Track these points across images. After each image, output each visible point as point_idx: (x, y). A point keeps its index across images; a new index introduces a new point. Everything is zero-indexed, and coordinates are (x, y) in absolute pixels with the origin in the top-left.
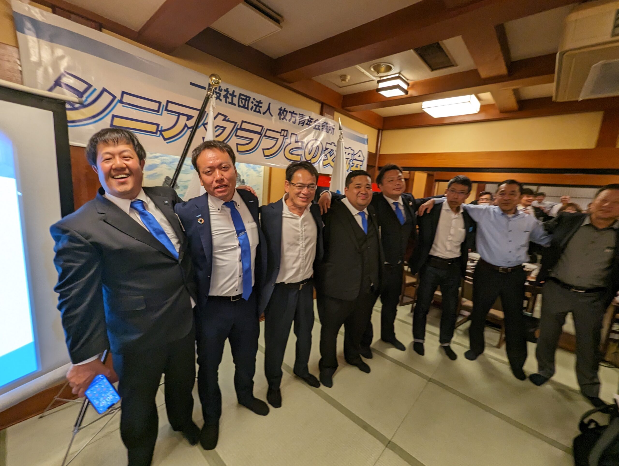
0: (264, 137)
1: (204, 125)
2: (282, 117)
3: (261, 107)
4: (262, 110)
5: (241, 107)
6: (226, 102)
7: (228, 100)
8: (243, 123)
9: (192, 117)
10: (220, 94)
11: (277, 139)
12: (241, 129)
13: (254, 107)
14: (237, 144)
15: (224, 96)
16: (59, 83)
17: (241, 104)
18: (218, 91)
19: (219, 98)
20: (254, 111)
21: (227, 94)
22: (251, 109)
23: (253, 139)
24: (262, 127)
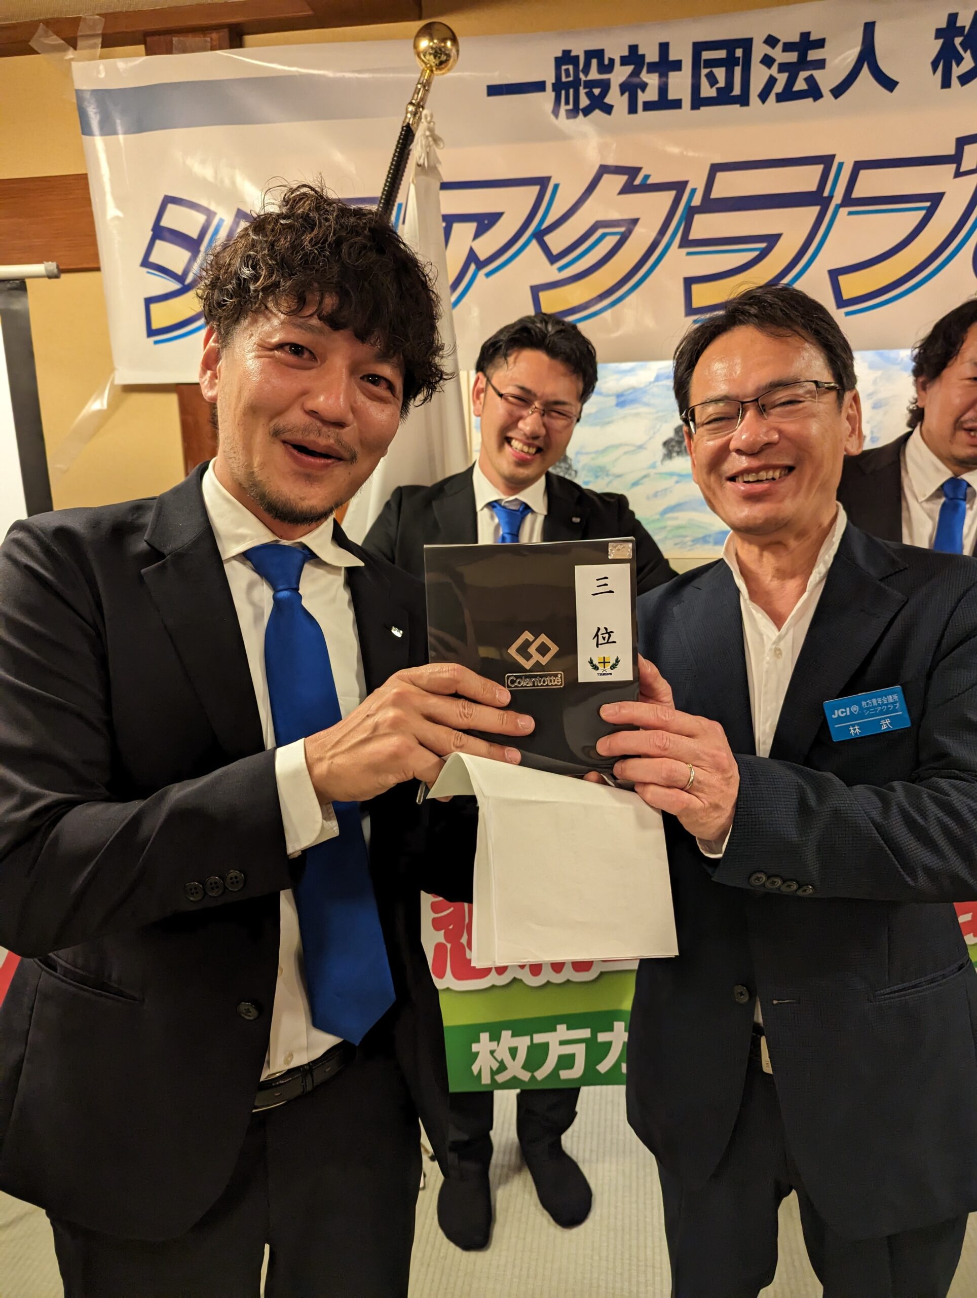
0: (844, 211)
1: (539, 236)
2: (957, 71)
3: (820, 64)
4: (827, 79)
5: (710, 102)
6: (633, 109)
7: (642, 97)
8: (720, 176)
9: (494, 218)
10: (605, 86)
11: (936, 199)
12: (711, 205)
13: (782, 79)
14: (689, 282)
15: (624, 88)
16: (159, 232)
17: (707, 91)
18: (594, 75)
19: (600, 104)
20: (780, 98)
21: (636, 73)
22: (763, 96)
23: (777, 237)
24: (827, 161)
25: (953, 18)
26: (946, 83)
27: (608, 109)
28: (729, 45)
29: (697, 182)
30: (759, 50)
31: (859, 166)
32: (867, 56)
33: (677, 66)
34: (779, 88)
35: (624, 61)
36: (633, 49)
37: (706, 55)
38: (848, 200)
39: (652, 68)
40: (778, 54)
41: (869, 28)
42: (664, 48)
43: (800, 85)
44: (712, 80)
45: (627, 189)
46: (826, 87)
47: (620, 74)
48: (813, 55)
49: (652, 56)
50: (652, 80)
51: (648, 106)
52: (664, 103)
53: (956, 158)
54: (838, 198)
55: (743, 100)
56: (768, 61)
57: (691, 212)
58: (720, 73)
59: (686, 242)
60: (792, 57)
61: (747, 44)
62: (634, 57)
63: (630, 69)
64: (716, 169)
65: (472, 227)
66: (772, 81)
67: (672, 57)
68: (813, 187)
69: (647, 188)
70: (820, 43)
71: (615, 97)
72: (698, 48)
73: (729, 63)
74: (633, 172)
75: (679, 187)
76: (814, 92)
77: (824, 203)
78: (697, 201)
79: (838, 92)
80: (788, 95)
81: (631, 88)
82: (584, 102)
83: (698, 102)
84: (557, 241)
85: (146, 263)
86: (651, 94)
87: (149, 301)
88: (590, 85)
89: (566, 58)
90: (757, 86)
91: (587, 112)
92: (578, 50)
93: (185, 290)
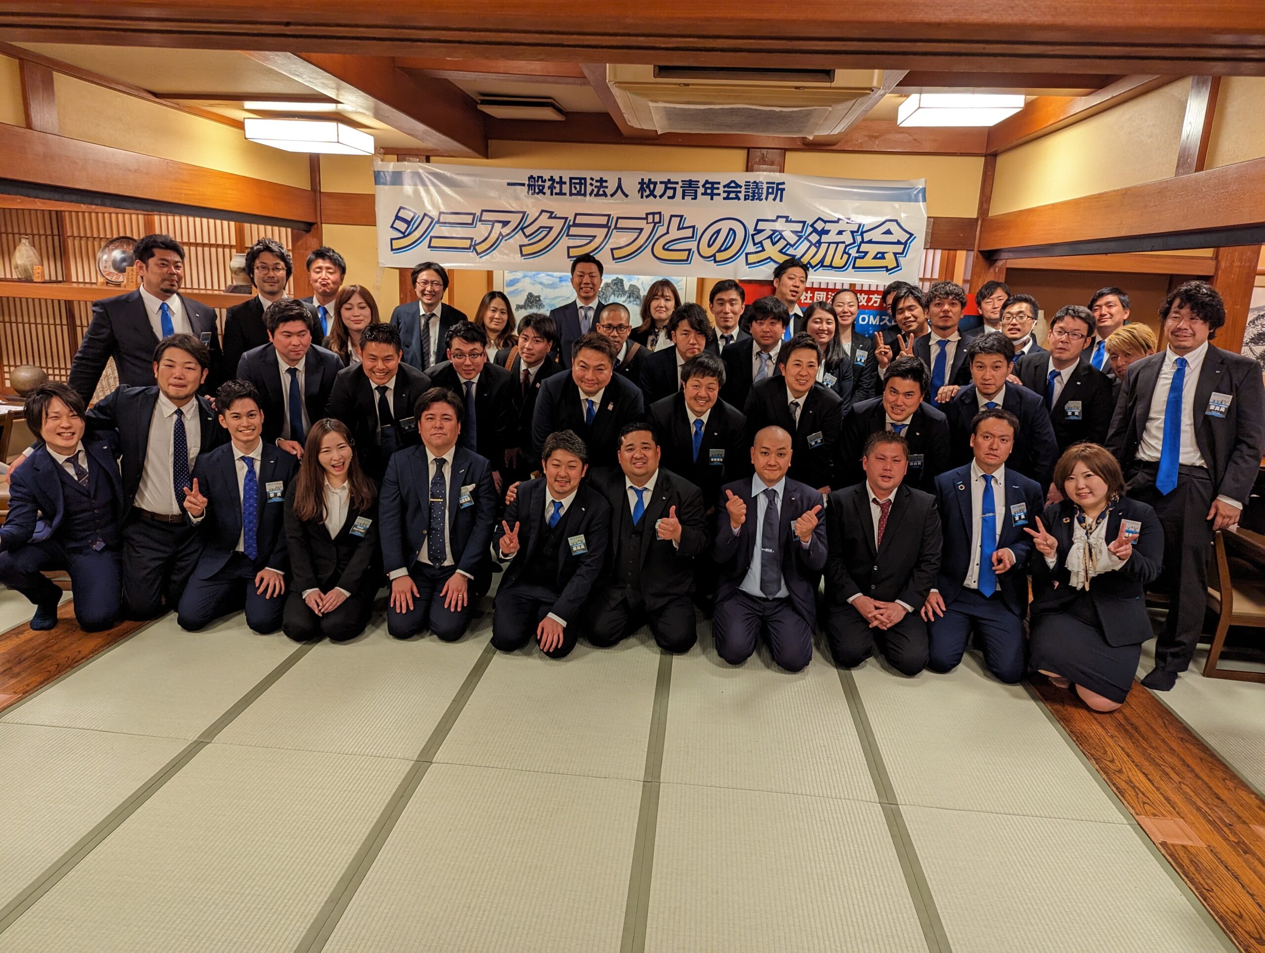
0: (615, 231)
1: (522, 229)
2: (645, 194)
3: (607, 187)
4: (609, 191)
5: (575, 194)
6: (552, 194)
7: (555, 191)
8: (578, 217)
9: (508, 222)
10: (544, 187)
11: (641, 230)
12: (575, 225)
13: (596, 190)
14: (569, 248)
15: (549, 188)
16: (397, 218)
17: (574, 191)
18: (540, 183)
19: (541, 191)
20: (595, 195)
21: (553, 184)
22: (591, 194)
23: (595, 237)
24: (609, 216)
25: (643, 180)
26: (642, 197)
27: (544, 194)
28: (580, 179)
29: (571, 218)
30: (589, 181)
31: (618, 218)
32: (620, 187)
33: (565, 183)
34: (595, 192)
35: (549, 180)
36: (552, 177)
37: (574, 181)
38: (616, 228)
39: (557, 183)
40: (594, 182)
41: (620, 179)
42: (561, 178)
43: (601, 192)
44: (576, 188)
45: (550, 217)
46: (609, 193)
47: (548, 184)
48: (604, 184)
49: (558, 180)
50: (558, 186)
51: (556, 194)
52: (561, 193)
53: (646, 218)
54: (613, 227)
55: (585, 195)
56: (591, 184)
57: (569, 227)
58: (578, 186)
59: (568, 235)
60: (598, 184)
61: (585, 179)
62: (552, 179)
63: (551, 182)
64: (576, 215)
65: (501, 225)
66: (593, 190)
67: (564, 180)
68: (605, 223)
69: (555, 218)
70: (606, 181)
71: (546, 190)
72: (571, 179)
73: (580, 184)
74: (552, 213)
75: (566, 219)
76: (605, 195)
77: (609, 228)
78: (571, 223)
79: (612, 195)
80: (597, 195)
81: (551, 188)
82: (537, 191)
83: (571, 194)
84: (528, 231)
85: (392, 227)
86: (557, 190)
87: (392, 239)
88: (539, 186)
89: (531, 177)
90: (588, 192)
91: (538, 193)
92: (535, 176)
93: (405, 237)
